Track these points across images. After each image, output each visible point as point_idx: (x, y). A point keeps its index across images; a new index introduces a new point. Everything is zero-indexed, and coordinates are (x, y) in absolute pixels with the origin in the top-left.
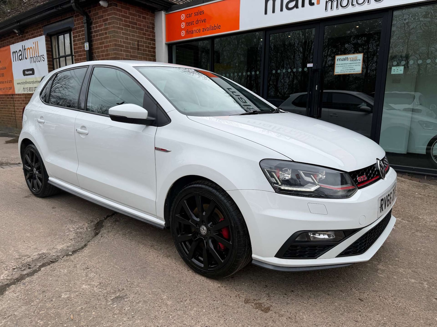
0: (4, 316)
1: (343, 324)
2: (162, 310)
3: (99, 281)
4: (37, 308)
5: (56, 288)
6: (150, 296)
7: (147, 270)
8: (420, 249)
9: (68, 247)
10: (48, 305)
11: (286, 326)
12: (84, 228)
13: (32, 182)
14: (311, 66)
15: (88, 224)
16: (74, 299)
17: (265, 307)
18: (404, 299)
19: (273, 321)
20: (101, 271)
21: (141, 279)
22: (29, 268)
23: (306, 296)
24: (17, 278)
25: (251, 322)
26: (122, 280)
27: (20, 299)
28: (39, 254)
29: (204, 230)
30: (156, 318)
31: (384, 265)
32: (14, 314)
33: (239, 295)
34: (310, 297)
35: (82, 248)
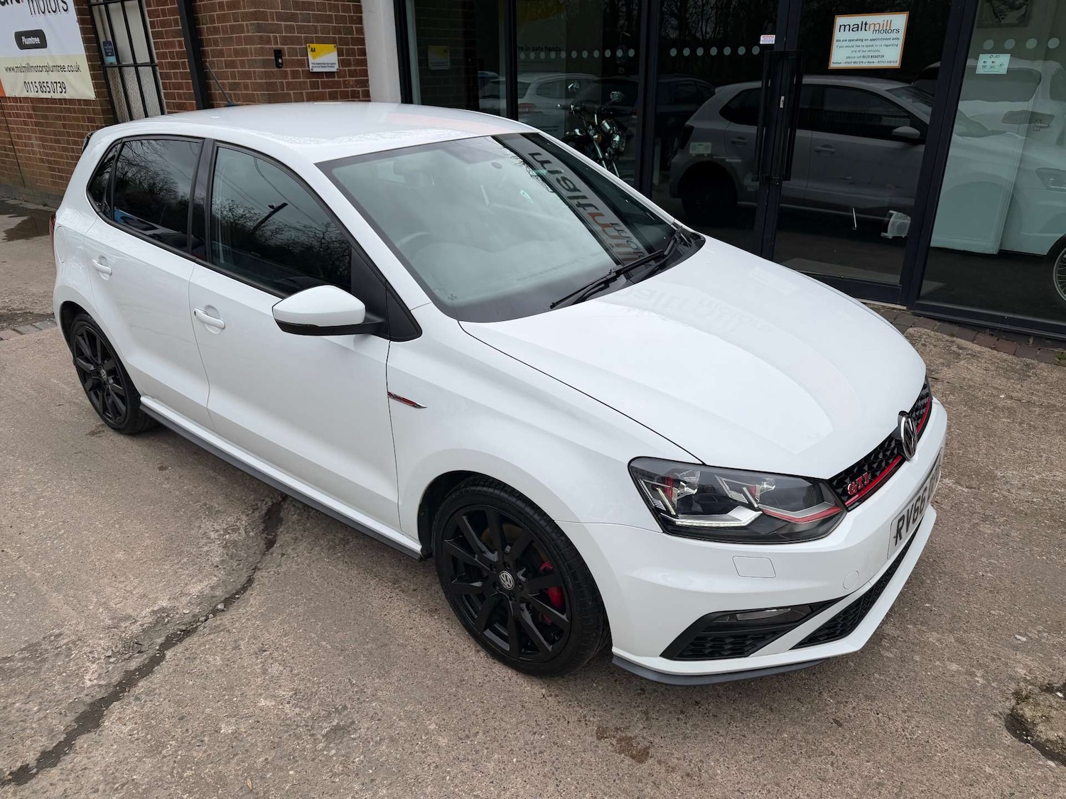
0: (114, 784)
1: (794, 787)
2: (429, 760)
3: (293, 686)
4: (175, 762)
5: (205, 707)
6: (402, 723)
7: (390, 652)
8: (983, 575)
9: (212, 588)
10: (198, 754)
11: (679, 796)
12: (239, 529)
13: (100, 398)
14: (771, 43)
15: (247, 515)
16: (246, 737)
17: (639, 747)
18: (927, 719)
19: (655, 784)
20: (293, 658)
21: (379, 677)
22: (139, 652)
23: (725, 716)
24: (120, 682)
25: (609, 787)
26: (340, 682)
27: (136, 740)
28: (154, 612)
29: (507, 579)
30: (420, 783)
31: (898, 625)
32: (133, 780)
33: (585, 716)
34: (732, 717)
35: (244, 589)
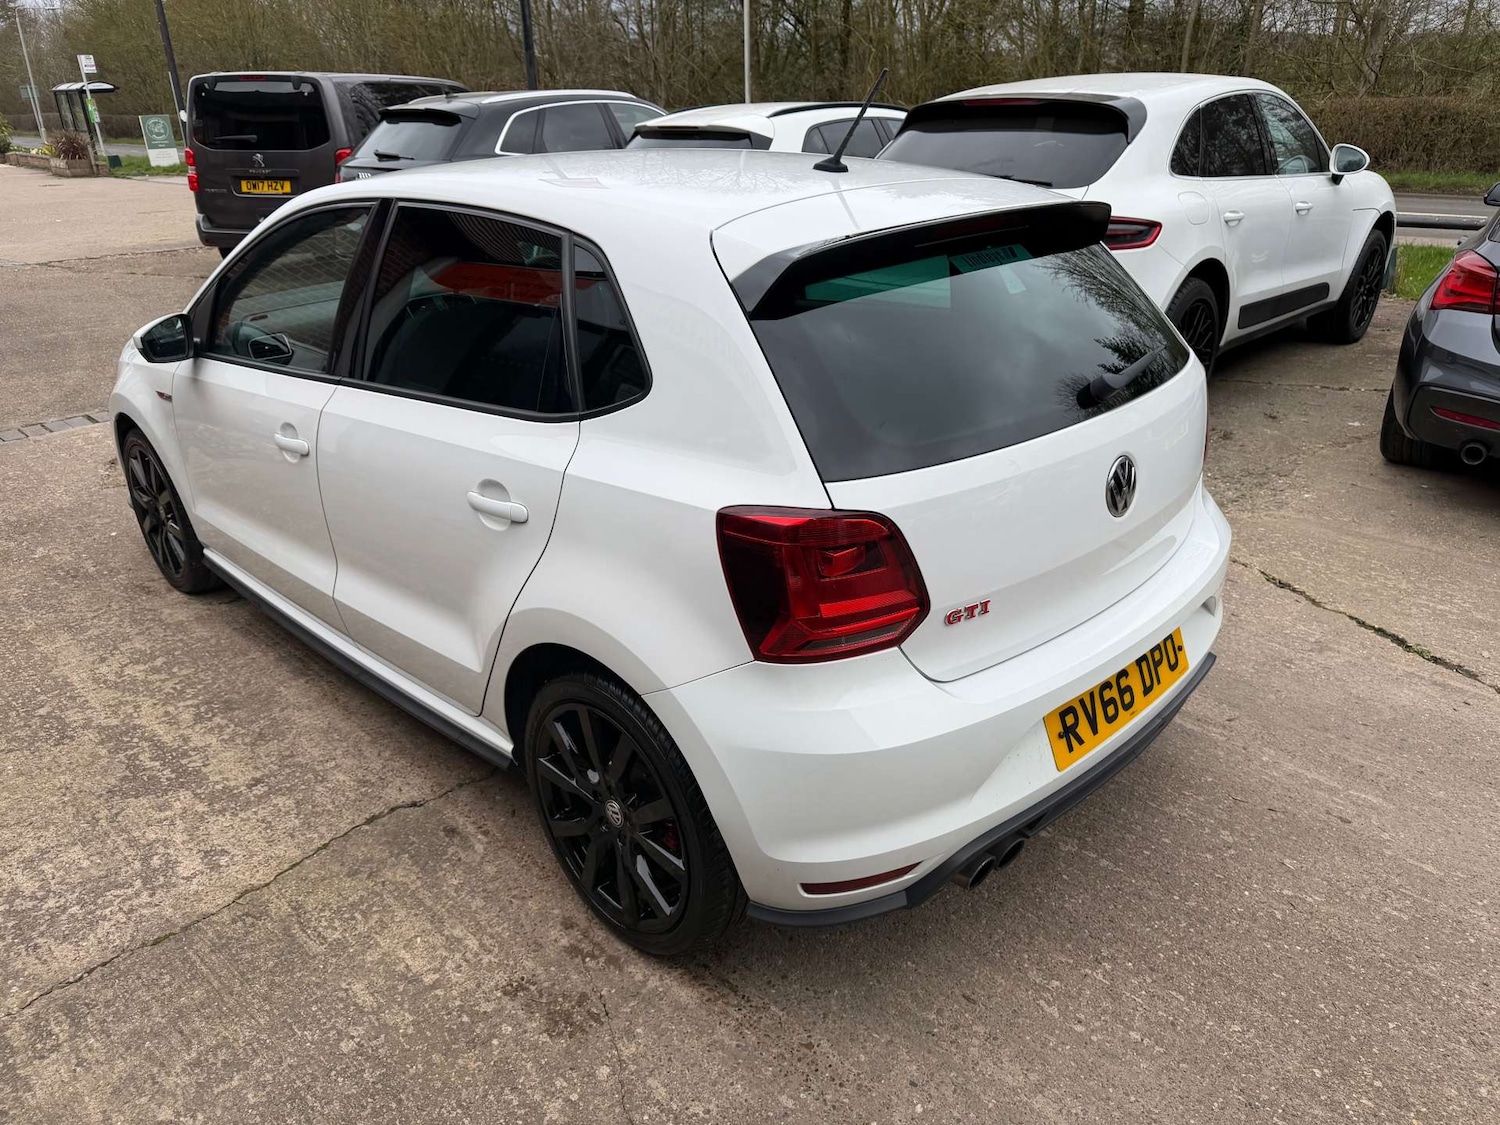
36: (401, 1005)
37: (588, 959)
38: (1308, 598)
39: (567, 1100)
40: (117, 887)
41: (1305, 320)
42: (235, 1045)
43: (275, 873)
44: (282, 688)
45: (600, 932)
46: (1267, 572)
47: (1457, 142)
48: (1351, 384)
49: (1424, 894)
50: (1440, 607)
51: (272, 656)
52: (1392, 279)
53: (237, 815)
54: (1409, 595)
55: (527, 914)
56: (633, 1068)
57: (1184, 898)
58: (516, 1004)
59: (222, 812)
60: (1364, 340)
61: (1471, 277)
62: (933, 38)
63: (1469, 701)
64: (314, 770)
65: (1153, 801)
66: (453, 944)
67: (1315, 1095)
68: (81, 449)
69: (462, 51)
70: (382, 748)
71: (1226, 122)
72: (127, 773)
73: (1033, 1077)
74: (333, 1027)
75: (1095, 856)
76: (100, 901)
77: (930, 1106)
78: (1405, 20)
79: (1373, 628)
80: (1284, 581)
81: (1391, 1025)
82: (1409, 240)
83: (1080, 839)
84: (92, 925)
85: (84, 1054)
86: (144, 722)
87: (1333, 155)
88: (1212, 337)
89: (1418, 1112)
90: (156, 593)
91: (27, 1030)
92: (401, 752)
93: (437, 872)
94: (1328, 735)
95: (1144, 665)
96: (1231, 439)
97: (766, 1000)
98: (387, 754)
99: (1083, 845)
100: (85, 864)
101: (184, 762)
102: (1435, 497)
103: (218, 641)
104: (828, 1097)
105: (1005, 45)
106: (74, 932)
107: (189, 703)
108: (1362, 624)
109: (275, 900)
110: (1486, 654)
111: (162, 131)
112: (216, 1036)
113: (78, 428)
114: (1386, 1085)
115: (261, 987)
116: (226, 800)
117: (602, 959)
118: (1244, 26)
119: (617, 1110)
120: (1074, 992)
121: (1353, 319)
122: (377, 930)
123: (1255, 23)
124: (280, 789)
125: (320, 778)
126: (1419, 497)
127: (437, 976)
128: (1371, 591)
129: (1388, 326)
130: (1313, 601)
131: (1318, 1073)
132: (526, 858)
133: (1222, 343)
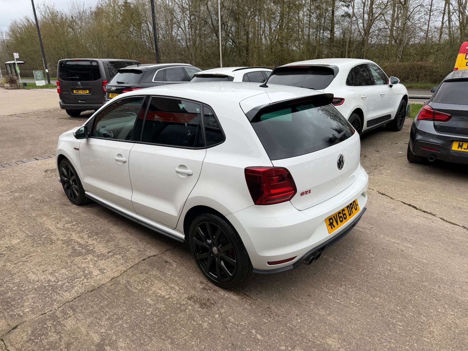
36: (161, 303)
37: (208, 291)
38: (390, 197)
39: (209, 323)
40: (77, 278)
41: (385, 125)
42: (118, 314)
43: (120, 274)
44: (111, 229)
45: (210, 284)
46: (379, 191)
47: (425, 75)
48: (399, 142)
49: (423, 267)
50: (425, 198)
51: (106, 221)
52: (409, 113)
53: (106, 260)
54: (417, 196)
55: (190, 281)
56: (224, 315)
57: (362, 271)
58: (191, 302)
59: (102, 259)
60: (402, 130)
61: (427, 111)
62: (273, 46)
63: (433, 221)
64: (125, 249)
65: (352, 248)
66: (172, 288)
67: (398, 313)
68: (36, 168)
69: (132, 51)
70: (143, 242)
71: (360, 71)
72: (73, 251)
73: (327, 312)
74: (144, 309)
75: (338, 261)
76: (73, 282)
77: (302, 320)
78: (409, 41)
79: (408, 204)
80: (383, 193)
81: (416, 297)
82: (413, 102)
83: (334, 257)
84: (73, 288)
85: (78, 318)
86: (74, 238)
87: (389, 79)
88: (360, 129)
89: (424, 315)
90: (69, 206)
91: (61, 313)
92: (148, 243)
93: (164, 272)
94: (397, 231)
95: (348, 208)
96: (367, 157)
97: (257, 298)
98: (145, 244)
99: (335, 259)
100: (67, 273)
101: (88, 248)
102: (423, 171)
103: (90, 217)
104: (276, 319)
105: (294, 48)
106: (68, 289)
107: (85, 233)
108: (405, 203)
109: (121, 280)
110: (437, 210)
111: (40, 75)
112: (113, 312)
113: (33, 162)
114: (415, 310)
115: (122, 300)
116: (102, 256)
117: (212, 290)
118: (363, 43)
119: (222, 325)
120: (336, 293)
121: (398, 124)
122: (151, 286)
123: (366, 42)
124: (117, 253)
125: (127, 250)
126: (418, 171)
127: (169, 296)
128: (406, 195)
129: (408, 126)
130: (391, 198)
131: (399, 308)
132: (187, 267)
133: (363, 131)
